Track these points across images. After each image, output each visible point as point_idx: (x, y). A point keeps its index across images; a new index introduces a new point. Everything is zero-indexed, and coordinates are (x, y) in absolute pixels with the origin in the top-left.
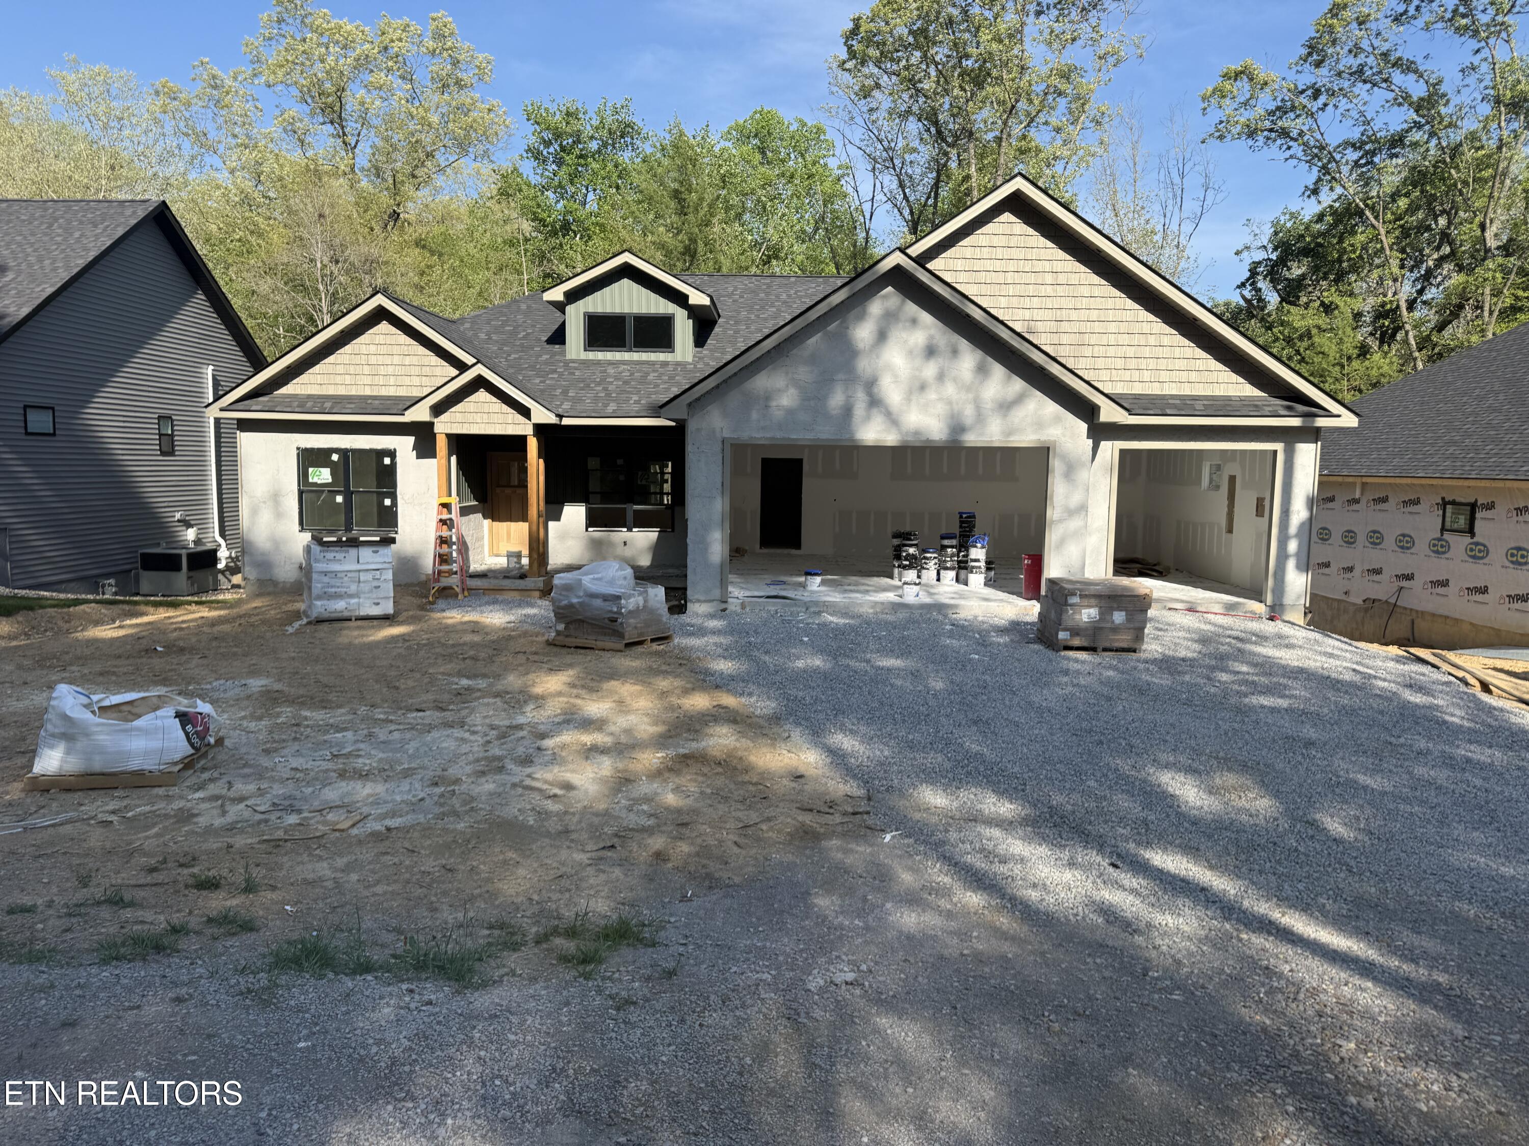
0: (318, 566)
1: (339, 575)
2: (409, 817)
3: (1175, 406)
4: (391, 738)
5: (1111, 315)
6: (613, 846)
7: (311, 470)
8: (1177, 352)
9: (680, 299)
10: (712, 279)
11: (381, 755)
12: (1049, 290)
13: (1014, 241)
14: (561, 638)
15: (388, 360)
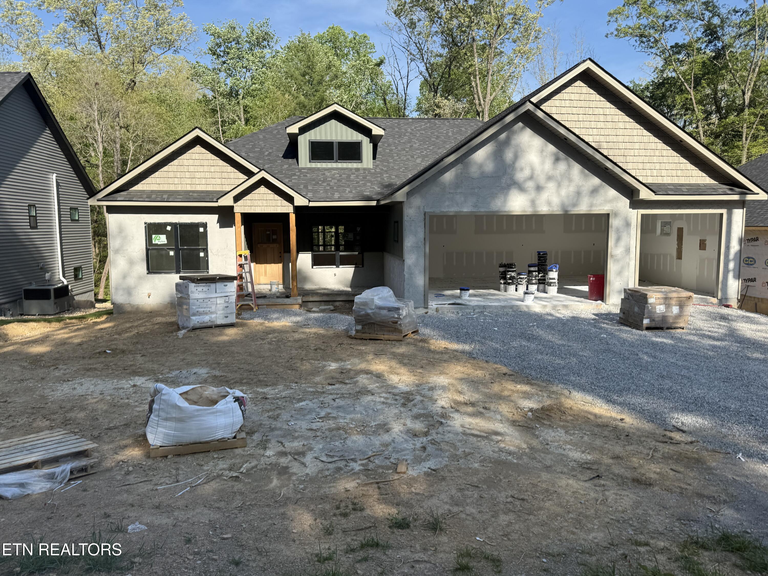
0: (192, 296)
1: (205, 300)
7: (153, 236)
8: (670, 159)
13: (583, 97)
14: (358, 334)
15: (201, 169)
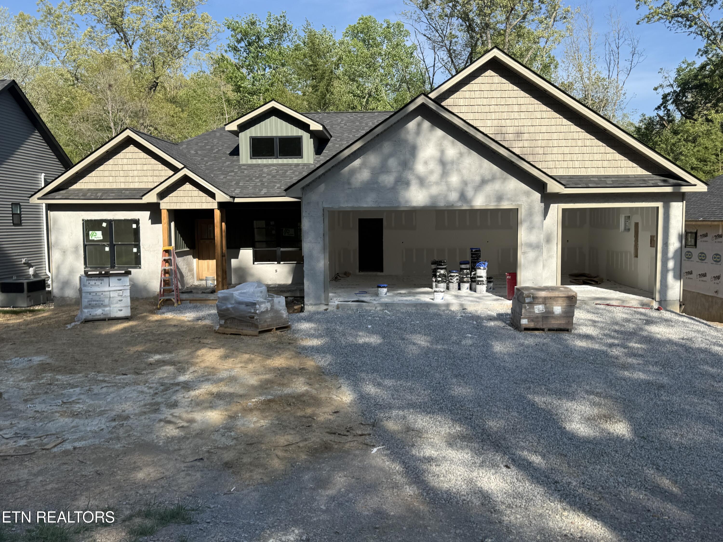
0: (85, 289)
1: (98, 294)
2: (90, 441)
3: (594, 182)
4: (100, 391)
5: (554, 129)
6: (202, 459)
7: (90, 232)
8: (595, 150)
9: (305, 127)
10: (329, 115)
11: (92, 402)
12: (516, 115)
13: (494, 87)
14: (221, 329)
15: (134, 167)
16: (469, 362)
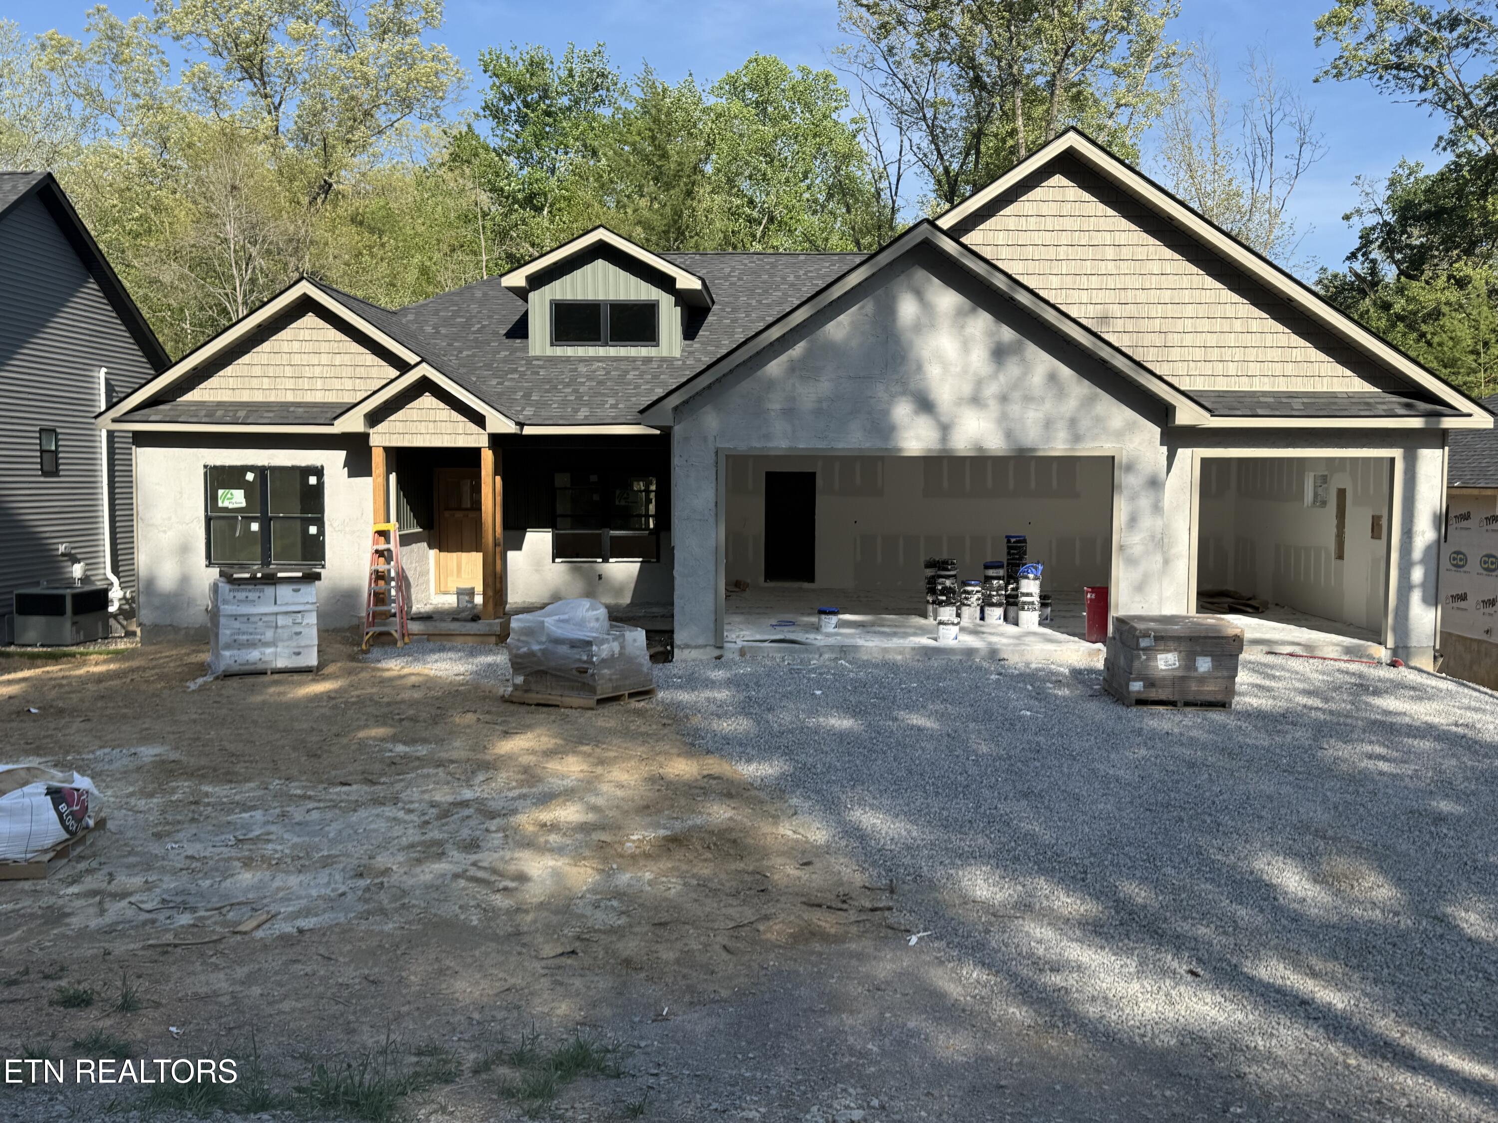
0: (227, 609)
1: (252, 619)
2: (326, 916)
3: (1268, 405)
4: (308, 818)
5: (1186, 296)
6: (573, 952)
7: (220, 492)
8: (1269, 340)
9: (665, 282)
10: (705, 258)
11: (296, 840)
12: (1111, 267)
13: (1067, 209)
14: (518, 693)
15: (314, 359)
16: (1043, 766)
